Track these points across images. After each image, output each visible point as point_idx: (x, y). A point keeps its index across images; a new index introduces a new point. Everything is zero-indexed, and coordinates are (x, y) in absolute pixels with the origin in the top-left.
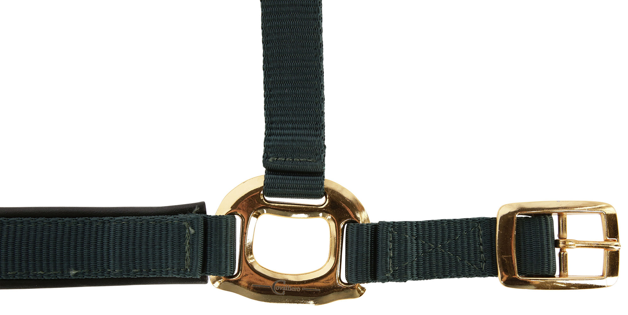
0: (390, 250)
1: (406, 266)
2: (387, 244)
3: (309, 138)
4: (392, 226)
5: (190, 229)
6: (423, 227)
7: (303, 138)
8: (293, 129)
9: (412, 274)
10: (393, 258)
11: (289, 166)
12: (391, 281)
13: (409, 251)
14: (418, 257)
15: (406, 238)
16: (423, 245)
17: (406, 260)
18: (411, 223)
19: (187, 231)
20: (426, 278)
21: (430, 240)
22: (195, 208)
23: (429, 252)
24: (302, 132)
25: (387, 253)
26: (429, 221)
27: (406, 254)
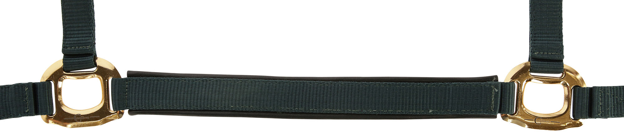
0: (600, 101)
1: (608, 110)
2: (598, 99)
3: (556, 42)
4: (601, 88)
5: (495, 89)
6: (617, 90)
7: (554, 42)
8: (547, 37)
9: (611, 115)
10: (601, 106)
11: (546, 57)
12: (600, 118)
13: (610, 102)
14: (614, 105)
15: (608, 95)
16: (617, 99)
17: (608, 107)
18: (611, 87)
19: (493, 90)
20: (618, 117)
21: (620, 97)
22: (493, 78)
23: (620, 103)
24: (552, 39)
25: (598, 103)
26: (620, 86)
27: (608, 103)
